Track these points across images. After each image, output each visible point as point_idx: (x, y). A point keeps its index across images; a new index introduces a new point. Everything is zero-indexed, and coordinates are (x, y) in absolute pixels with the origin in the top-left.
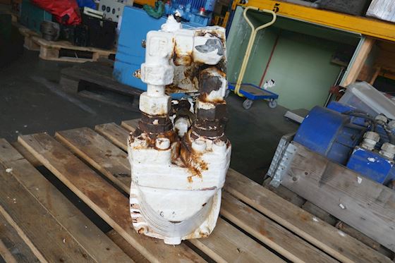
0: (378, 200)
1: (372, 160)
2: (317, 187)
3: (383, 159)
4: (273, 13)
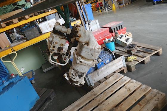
0: (107, 68)
1: (100, 64)
2: (98, 77)
3: (101, 62)
4: (14, 52)
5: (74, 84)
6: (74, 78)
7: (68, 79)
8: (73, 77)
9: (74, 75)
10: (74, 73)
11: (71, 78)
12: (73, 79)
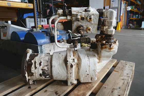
5: (26, 73)
6: (36, 68)
7: (28, 58)
8: (37, 65)
9: (40, 64)
10: (44, 63)
11: (33, 61)
12: (33, 66)
